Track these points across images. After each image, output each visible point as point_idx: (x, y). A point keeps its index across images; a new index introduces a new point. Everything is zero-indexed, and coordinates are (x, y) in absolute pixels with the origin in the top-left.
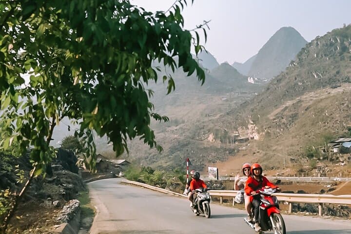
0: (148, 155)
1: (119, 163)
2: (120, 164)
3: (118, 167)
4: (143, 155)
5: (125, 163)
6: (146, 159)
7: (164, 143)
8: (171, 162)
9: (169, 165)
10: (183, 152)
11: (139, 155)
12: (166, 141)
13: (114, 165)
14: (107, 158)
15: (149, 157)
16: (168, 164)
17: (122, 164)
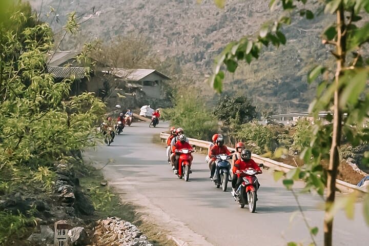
0: (202, 49)
1: (138, 79)
2: (139, 82)
3: (133, 89)
4: (189, 50)
5: (153, 79)
6: (197, 59)
7: (251, 14)
8: (271, 70)
9: (264, 79)
10: (305, 41)
11: (175, 49)
12: (255, 8)
13: (122, 85)
14: (103, 66)
15: (206, 56)
16: (261, 75)
17: (146, 82)
